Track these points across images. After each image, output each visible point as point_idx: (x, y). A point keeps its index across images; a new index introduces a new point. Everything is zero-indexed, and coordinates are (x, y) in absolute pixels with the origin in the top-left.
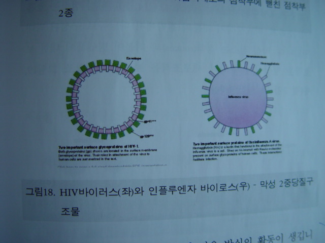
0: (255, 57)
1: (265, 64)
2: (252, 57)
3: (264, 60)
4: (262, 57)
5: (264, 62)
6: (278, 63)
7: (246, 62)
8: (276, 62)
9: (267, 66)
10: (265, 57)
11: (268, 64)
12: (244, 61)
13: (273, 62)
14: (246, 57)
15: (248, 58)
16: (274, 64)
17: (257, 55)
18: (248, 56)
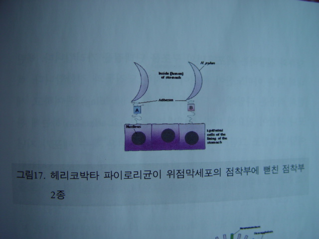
0: (249, 228)
1: (259, 233)
2: (245, 228)
3: (257, 230)
4: (256, 227)
5: (257, 232)
6: (272, 230)
7: (239, 234)
8: (270, 230)
9: (261, 235)
10: (259, 227)
11: (262, 233)
12: (237, 234)
13: (267, 231)
14: (239, 229)
15: (242, 230)
16: (268, 232)
17: (250, 226)
18: (241, 228)
